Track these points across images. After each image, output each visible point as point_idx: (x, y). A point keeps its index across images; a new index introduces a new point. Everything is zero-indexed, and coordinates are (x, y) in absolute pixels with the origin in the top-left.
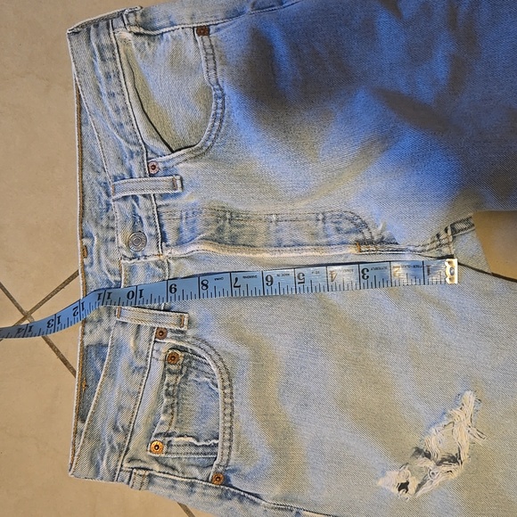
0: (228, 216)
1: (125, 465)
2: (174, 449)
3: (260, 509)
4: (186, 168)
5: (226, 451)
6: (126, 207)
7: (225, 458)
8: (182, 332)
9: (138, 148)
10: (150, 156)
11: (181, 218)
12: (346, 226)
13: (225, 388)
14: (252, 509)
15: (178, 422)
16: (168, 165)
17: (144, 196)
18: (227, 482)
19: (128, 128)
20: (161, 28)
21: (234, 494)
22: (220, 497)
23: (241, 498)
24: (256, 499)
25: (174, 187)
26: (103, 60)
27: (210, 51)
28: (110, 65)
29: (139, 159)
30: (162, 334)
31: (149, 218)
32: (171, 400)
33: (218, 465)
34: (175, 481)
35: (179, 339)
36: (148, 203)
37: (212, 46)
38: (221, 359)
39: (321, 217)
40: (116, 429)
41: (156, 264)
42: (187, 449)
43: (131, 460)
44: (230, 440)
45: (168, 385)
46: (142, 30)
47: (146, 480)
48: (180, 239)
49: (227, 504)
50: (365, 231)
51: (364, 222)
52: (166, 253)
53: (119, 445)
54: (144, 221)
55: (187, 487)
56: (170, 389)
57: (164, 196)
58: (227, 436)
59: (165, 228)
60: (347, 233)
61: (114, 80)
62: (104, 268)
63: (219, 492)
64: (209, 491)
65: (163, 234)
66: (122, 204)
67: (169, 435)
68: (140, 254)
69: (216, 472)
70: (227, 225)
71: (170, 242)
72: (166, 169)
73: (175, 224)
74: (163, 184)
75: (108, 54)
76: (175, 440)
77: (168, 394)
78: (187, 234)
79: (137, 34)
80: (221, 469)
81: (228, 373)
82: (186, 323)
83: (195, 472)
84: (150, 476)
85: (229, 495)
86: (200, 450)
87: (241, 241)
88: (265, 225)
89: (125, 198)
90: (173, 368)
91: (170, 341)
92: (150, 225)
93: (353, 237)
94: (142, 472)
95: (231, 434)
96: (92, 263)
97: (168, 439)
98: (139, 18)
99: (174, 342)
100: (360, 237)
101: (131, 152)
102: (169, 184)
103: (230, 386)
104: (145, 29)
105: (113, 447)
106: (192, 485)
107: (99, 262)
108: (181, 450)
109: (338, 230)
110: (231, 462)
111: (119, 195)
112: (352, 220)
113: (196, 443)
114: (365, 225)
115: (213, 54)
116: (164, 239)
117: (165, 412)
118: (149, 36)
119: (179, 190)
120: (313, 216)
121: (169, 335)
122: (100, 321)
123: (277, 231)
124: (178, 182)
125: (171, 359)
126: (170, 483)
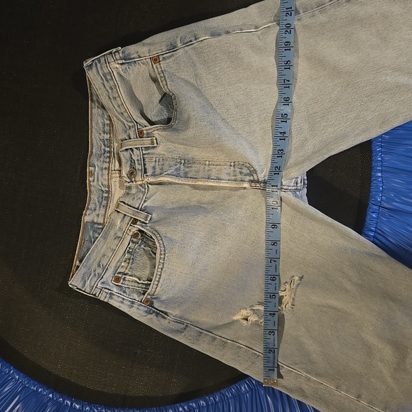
0: (183, 162)
1: (99, 285)
2: (126, 283)
3: (167, 321)
4: (158, 133)
5: (155, 286)
6: (127, 154)
7: (154, 290)
8: (146, 223)
9: (132, 124)
10: (139, 127)
11: (156, 161)
12: (245, 171)
13: (161, 255)
14: (162, 321)
15: (131, 268)
16: (149, 131)
17: (136, 148)
18: (151, 305)
19: (125, 114)
20: (134, 58)
21: (154, 312)
22: (146, 312)
23: (157, 315)
24: (165, 316)
25: (153, 143)
26: (107, 81)
27: (162, 75)
28: (111, 82)
29: (134, 129)
30: (135, 221)
31: (138, 160)
32: (129, 256)
33: (149, 294)
34: (123, 299)
35: (142, 227)
36: (138, 152)
37: (162, 71)
38: (162, 239)
39: (232, 164)
40: (99, 265)
41: (141, 185)
42: (133, 284)
43: (103, 283)
44: (158, 281)
45: (130, 248)
46: (124, 61)
47: (108, 296)
48: (154, 172)
49: (150, 316)
50: (255, 175)
51: (255, 170)
52: (146, 180)
53: (98, 274)
54: (136, 162)
55: (129, 303)
56: (131, 250)
57: (147, 148)
58: (157, 279)
59: (146, 166)
60: (246, 175)
61: (114, 90)
62: (100, 184)
63: (146, 309)
64: (140, 308)
65: (145, 169)
66: (125, 153)
67: (125, 274)
68: (133, 180)
69: (146, 298)
70: (182, 167)
71: (148, 174)
72: (148, 134)
73: (152, 165)
74: (147, 142)
75: (109, 77)
76: (128, 277)
77: (128, 252)
78: (158, 171)
79: (121, 64)
80: (149, 297)
81: (164, 247)
82: (149, 219)
83: (135, 296)
84: (110, 293)
85: (151, 312)
86: (140, 285)
87: (189, 176)
88: (203, 166)
89: (127, 150)
90: (135, 240)
91: (138, 226)
92: (139, 164)
93: (248, 178)
94: (107, 291)
95: (159, 279)
96: (94, 180)
97: (124, 276)
98: (121, 54)
99: (139, 227)
100: (252, 178)
101: (130, 127)
102: (150, 142)
103: (164, 254)
104: (125, 60)
105: (95, 274)
106: (133, 303)
107: (98, 180)
108: (130, 284)
109: (241, 173)
110: (156, 293)
111: (124, 149)
112: (248, 168)
113: (138, 281)
114: (255, 171)
115: (164, 76)
116: (145, 172)
117: (125, 261)
118: (128, 63)
119: (155, 145)
120: (229, 163)
121: (138, 223)
122: (95, 210)
123: (209, 170)
124: (155, 141)
125: (135, 235)
126: (121, 300)
